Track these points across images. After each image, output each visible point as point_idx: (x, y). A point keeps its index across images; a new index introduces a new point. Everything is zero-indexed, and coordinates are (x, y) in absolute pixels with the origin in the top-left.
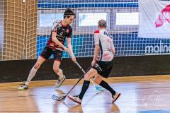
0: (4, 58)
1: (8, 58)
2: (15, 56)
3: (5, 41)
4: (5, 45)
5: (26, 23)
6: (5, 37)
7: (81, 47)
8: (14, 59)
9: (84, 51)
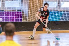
0: (28, 20)
1: (30, 20)
2: (33, 20)
3: (29, 13)
4: (29, 15)
5: (38, 6)
6: (29, 11)
7: (61, 17)
8: (32, 21)
9: (63, 18)
